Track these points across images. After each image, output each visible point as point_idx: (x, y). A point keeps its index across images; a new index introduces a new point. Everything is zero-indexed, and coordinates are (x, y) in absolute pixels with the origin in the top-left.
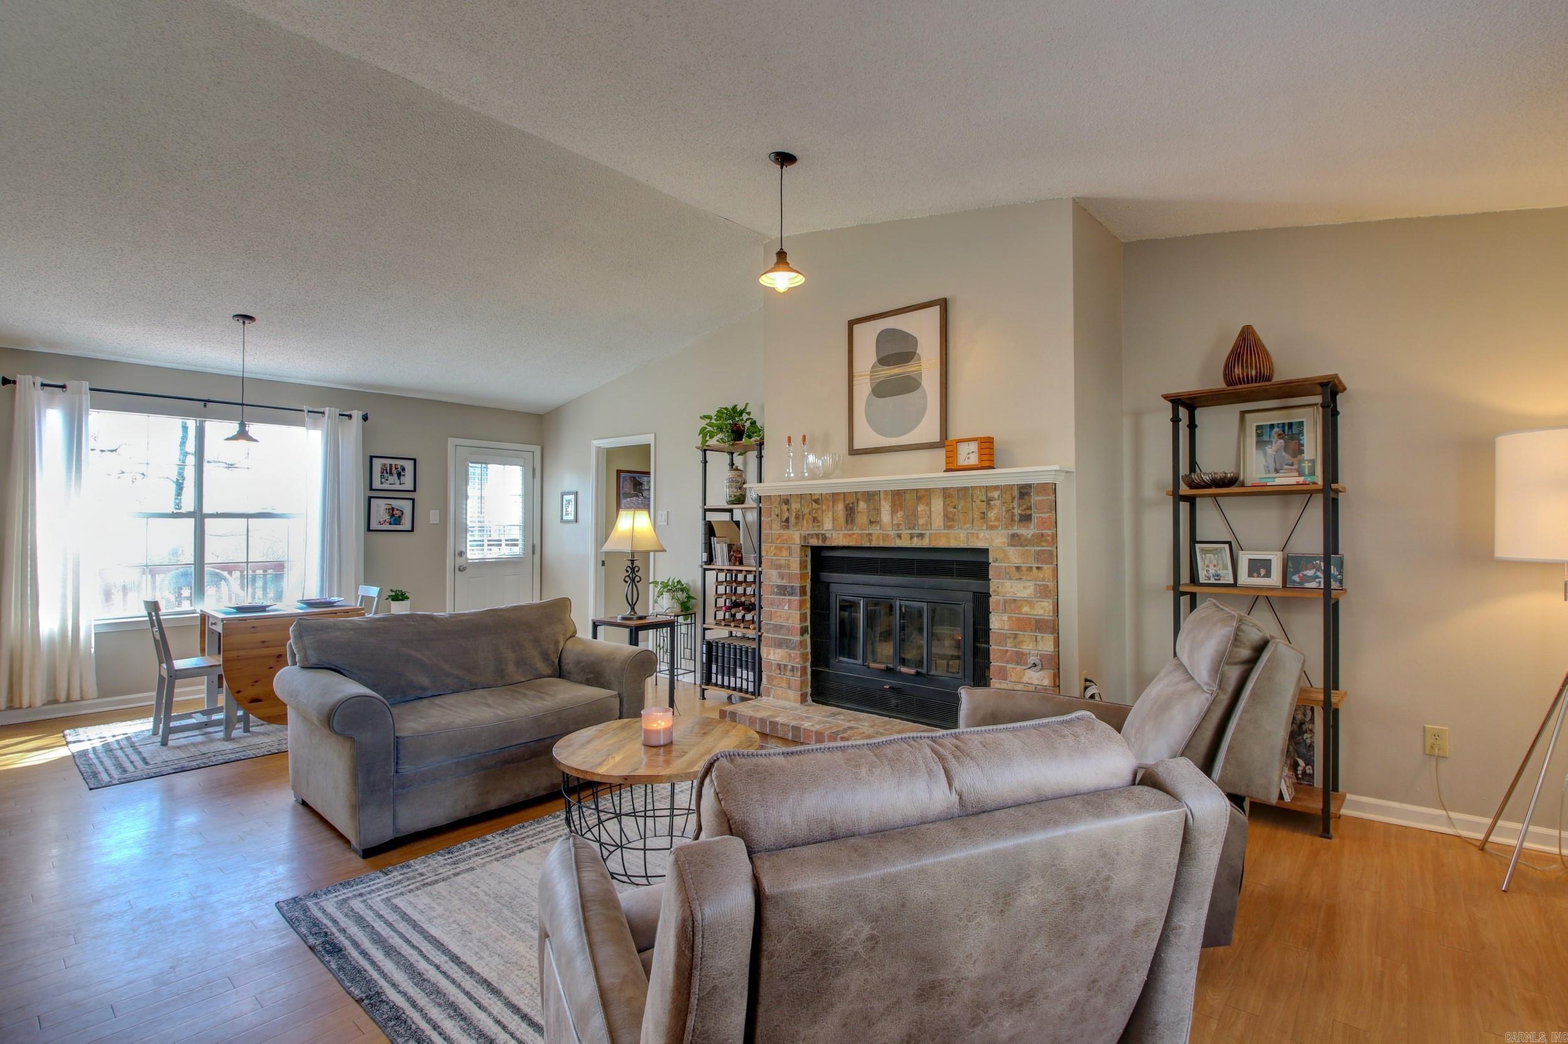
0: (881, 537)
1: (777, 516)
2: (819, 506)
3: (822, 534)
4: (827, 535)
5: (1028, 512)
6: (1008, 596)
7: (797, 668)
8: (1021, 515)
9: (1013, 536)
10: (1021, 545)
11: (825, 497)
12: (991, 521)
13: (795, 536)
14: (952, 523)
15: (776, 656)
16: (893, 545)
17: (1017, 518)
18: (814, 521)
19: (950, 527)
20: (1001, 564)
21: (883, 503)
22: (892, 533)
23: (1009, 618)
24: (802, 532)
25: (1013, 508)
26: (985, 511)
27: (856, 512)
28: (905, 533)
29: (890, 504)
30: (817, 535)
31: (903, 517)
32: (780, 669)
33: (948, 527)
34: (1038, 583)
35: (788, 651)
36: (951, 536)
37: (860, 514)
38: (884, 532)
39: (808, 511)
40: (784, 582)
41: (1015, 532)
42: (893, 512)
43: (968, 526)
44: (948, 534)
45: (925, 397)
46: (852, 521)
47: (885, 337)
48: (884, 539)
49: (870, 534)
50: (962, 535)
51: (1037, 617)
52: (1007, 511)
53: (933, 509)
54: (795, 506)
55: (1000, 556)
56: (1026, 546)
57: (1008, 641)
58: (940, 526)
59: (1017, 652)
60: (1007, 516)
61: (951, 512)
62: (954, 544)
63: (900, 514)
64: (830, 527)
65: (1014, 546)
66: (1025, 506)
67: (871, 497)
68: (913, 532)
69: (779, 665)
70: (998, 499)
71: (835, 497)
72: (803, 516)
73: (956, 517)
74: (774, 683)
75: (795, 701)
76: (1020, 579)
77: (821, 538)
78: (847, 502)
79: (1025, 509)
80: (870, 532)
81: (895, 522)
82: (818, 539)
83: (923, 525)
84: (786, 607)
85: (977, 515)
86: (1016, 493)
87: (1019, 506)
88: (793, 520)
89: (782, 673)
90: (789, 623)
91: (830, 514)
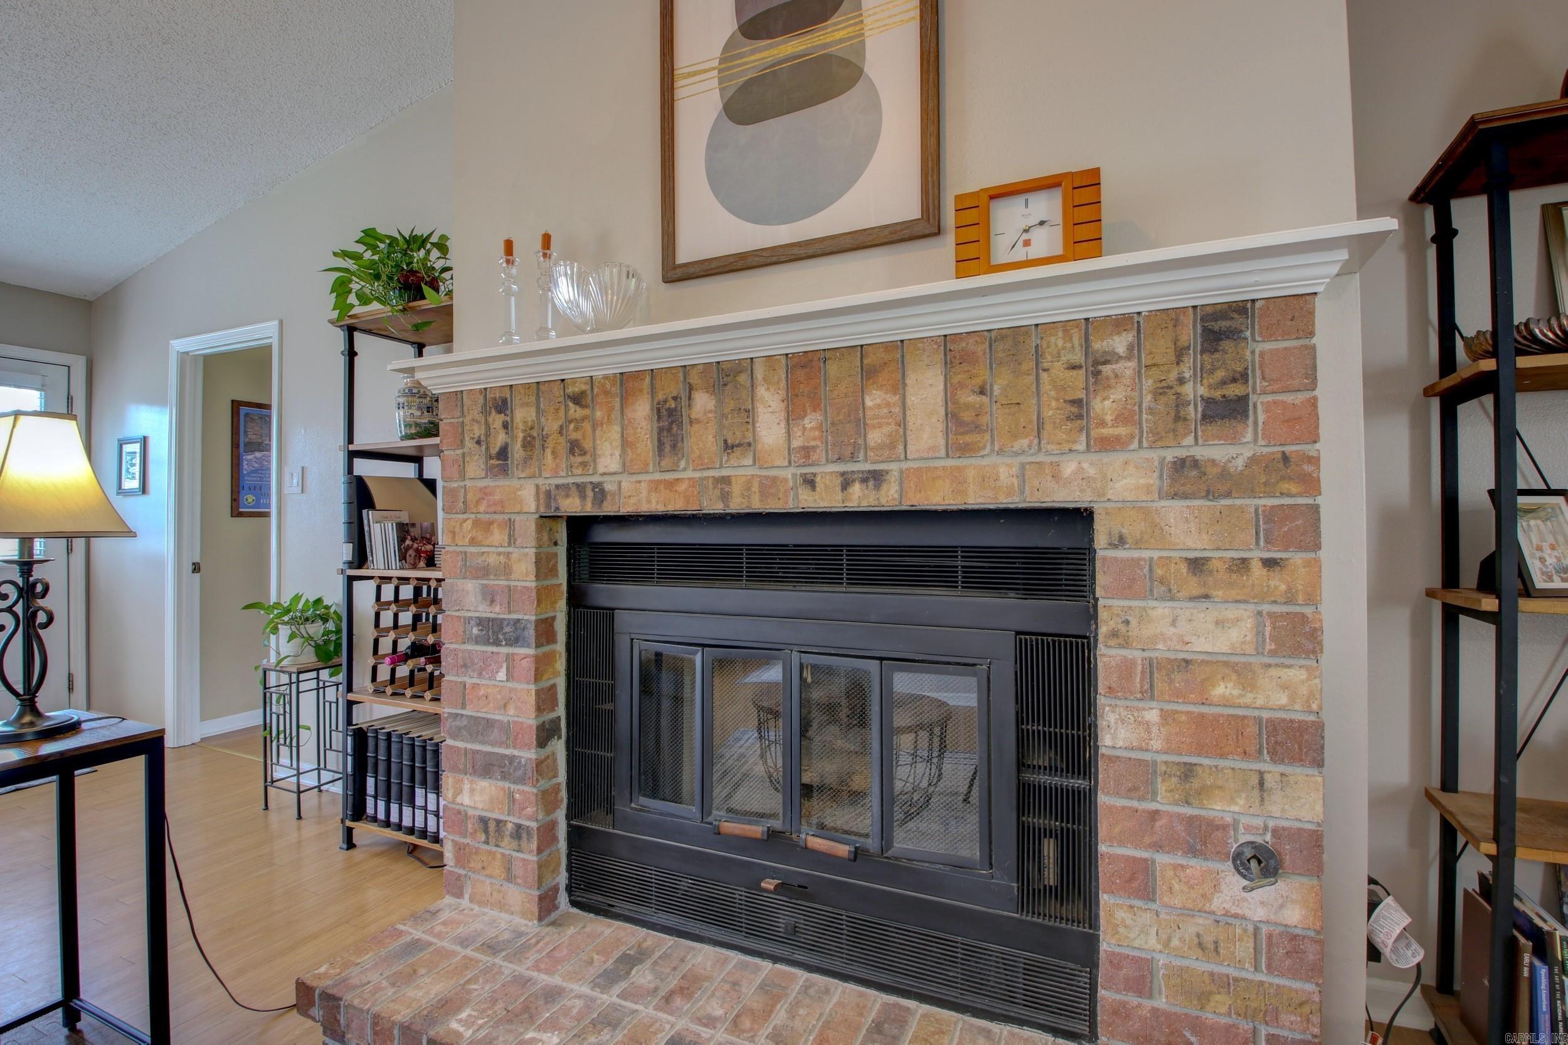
0: (755, 487)
1: (478, 442)
2: (587, 412)
3: (594, 486)
4: (608, 487)
5: (1234, 390)
6: (1161, 651)
7: (528, 830)
8: (1208, 402)
9: (1180, 465)
10: (1209, 494)
11: (602, 384)
12: (1102, 424)
14: (969, 438)
15: (477, 798)
16: (791, 506)
17: (1193, 413)
18: (572, 452)
19: (965, 450)
20: (1136, 554)
21: (761, 391)
22: (789, 475)
23: (1165, 716)
24: (540, 481)
25: (1181, 381)
26: (1081, 395)
27: (685, 420)
28: (827, 471)
29: (783, 393)
30: (581, 488)
31: (820, 428)
32: (486, 831)
33: (959, 450)
34: (1266, 608)
35: (507, 785)
36: (971, 474)
37: (696, 427)
38: (764, 473)
39: (556, 426)
40: (497, 611)
41: (1182, 453)
42: (793, 415)
43: (1025, 442)
44: (958, 469)
45: (875, 105)
46: (674, 447)
48: (764, 494)
49: (726, 480)
50: (1003, 472)
51: (1265, 715)
52: (1160, 392)
53: (911, 399)
54: (523, 415)
55: (1132, 529)
56: (1228, 495)
57: (1162, 787)
58: (933, 448)
59: (1190, 820)
60: (1160, 408)
61: (968, 406)
62: (975, 499)
63: (811, 421)
64: (614, 466)
65: (1185, 496)
66: (1220, 374)
67: (729, 378)
68: (851, 468)
69: (484, 821)
70: (1129, 358)
71: (627, 383)
72: (544, 439)
73: (984, 420)
74: (472, 865)
75: (524, 915)
76: (1206, 597)
77: (590, 494)
78: (661, 396)
79: (1223, 383)
80: (724, 473)
81: (796, 443)
82: (583, 497)
83: (881, 447)
84: (502, 675)
85: (1052, 410)
86: (1189, 333)
87: (1202, 373)
88: (517, 451)
89: (492, 840)
90: (510, 715)
91: (615, 432)
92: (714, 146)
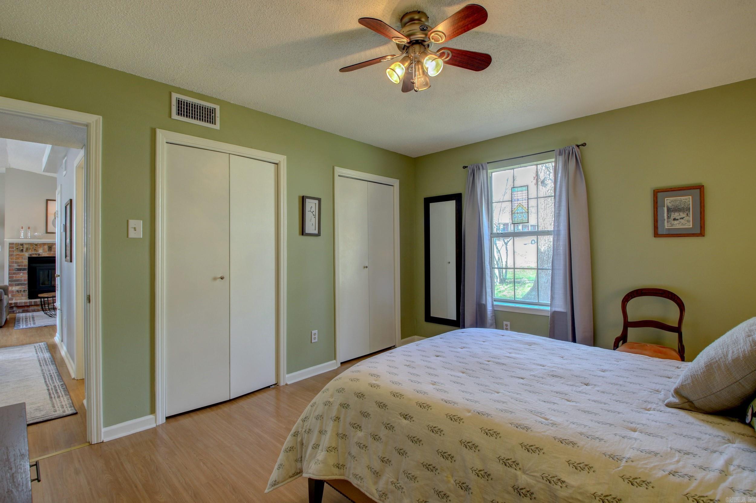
1: (17, 249)
3: (38, 254)
7: (26, 290)
13: (27, 255)
15: (16, 289)
24: (29, 253)
27: (52, 248)
30: (36, 254)
35: (22, 286)
39: (32, 247)
40: (20, 267)
54: (25, 246)
69: (18, 291)
71: (44, 244)
72: (30, 249)
74: (15, 296)
75: (25, 299)
88: (25, 250)
90: (23, 279)
91: (42, 248)
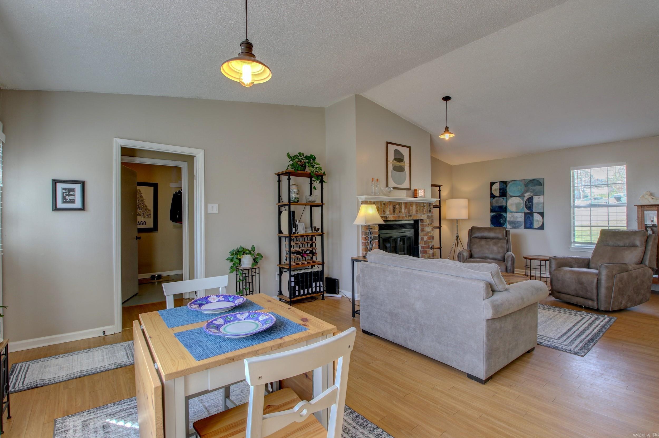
2: (385, 206)
4: (387, 217)
5: (430, 210)
11: (387, 203)
18: (383, 211)
21: (403, 206)
22: (405, 215)
23: (427, 237)
33: (417, 214)
39: (381, 208)
42: (405, 209)
44: (416, 215)
47: (396, 152)
48: (402, 218)
49: (399, 216)
55: (426, 221)
59: (428, 246)
63: (406, 210)
64: (388, 214)
67: (400, 203)
68: (409, 215)
70: (426, 206)
71: (390, 203)
77: (385, 217)
81: (405, 212)
82: (384, 218)
83: (411, 213)
86: (428, 204)
91: (388, 209)
92: (392, 172)
